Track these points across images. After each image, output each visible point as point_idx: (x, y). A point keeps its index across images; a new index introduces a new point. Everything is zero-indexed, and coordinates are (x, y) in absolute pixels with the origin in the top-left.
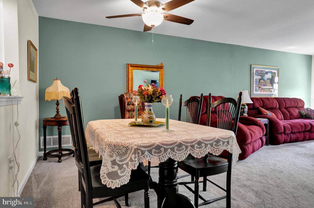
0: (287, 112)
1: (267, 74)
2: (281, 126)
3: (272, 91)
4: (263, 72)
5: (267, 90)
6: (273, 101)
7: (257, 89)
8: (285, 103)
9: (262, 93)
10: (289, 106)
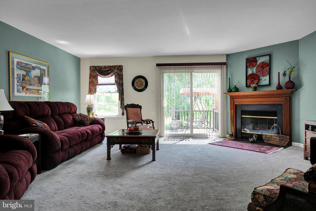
0: (61, 120)
1: (35, 70)
2: (58, 141)
3: (41, 93)
4: (28, 66)
5: (34, 91)
6: (43, 106)
7: (20, 89)
8: (59, 108)
9: (28, 95)
10: (63, 113)
